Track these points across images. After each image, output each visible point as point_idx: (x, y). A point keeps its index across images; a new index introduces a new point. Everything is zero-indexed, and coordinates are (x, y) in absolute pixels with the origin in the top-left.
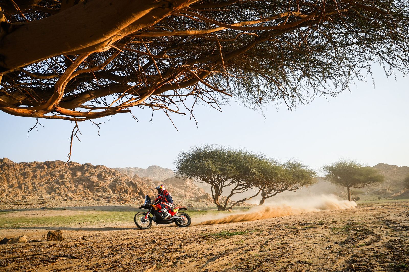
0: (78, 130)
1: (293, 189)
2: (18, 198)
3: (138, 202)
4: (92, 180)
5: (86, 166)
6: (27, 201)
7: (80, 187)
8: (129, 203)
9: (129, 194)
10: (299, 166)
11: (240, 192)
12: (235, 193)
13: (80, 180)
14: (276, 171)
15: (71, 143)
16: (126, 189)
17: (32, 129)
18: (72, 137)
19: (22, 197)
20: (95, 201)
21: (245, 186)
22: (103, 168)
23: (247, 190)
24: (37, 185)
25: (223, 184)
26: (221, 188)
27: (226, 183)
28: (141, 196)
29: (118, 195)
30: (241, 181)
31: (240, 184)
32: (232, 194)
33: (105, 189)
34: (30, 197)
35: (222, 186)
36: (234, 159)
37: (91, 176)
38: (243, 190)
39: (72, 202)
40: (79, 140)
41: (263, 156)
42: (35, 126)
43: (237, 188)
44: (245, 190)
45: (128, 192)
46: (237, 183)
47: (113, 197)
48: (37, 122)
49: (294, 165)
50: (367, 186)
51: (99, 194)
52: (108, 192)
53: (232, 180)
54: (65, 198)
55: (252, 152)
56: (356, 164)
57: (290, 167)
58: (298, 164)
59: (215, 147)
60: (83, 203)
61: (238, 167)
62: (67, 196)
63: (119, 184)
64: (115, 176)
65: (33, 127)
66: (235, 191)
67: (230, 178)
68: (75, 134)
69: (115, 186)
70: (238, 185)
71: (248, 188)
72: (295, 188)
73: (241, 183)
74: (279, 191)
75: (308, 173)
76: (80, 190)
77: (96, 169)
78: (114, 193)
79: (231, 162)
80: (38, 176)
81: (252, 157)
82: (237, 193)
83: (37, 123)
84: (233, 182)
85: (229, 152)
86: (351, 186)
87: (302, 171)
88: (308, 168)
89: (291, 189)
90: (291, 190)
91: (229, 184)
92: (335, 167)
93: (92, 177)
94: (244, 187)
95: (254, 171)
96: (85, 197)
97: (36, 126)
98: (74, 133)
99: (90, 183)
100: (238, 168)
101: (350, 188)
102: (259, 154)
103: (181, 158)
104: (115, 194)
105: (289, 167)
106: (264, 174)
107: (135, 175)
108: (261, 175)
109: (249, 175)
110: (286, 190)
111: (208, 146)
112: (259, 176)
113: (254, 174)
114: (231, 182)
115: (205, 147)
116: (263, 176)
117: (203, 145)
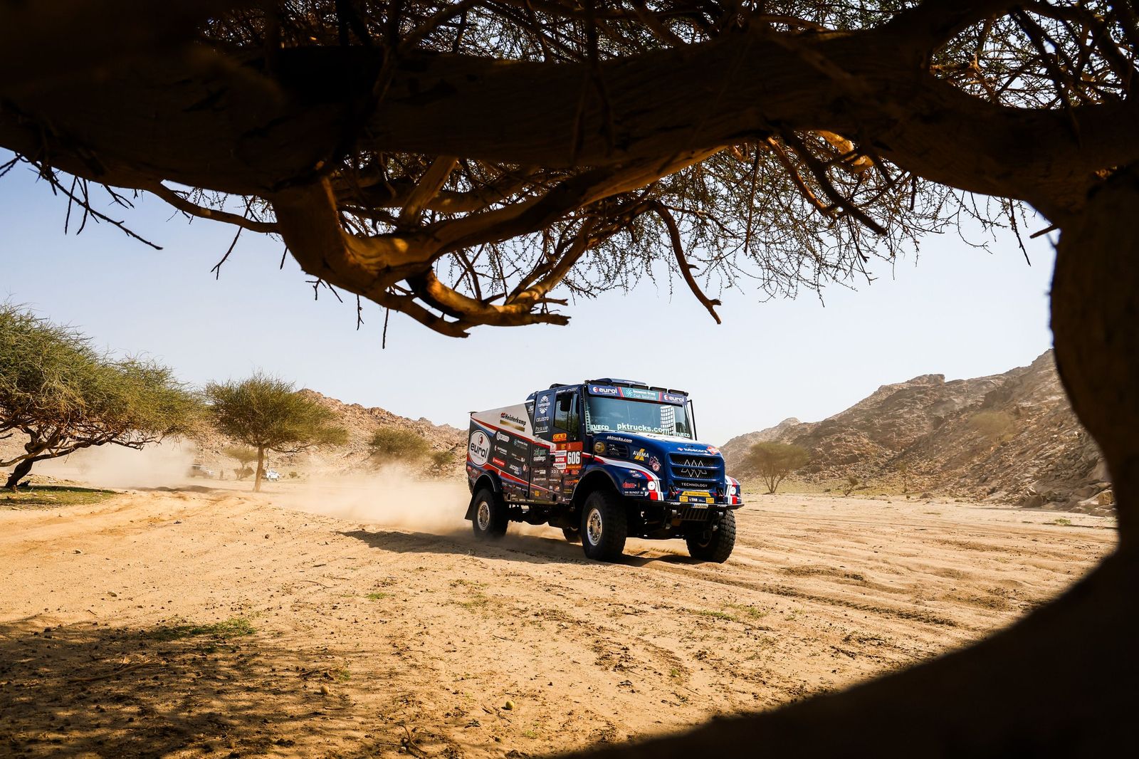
1: (132, 443)
10: (161, 381)
23: (10, 436)
55: (44, 321)
58: (158, 373)
71: (14, 430)
72: (141, 441)
81: (46, 337)
86: (267, 445)
88: (186, 389)
89: (127, 441)
90: (127, 445)
95: (55, 384)
101: (265, 450)
102: (68, 331)
106: (86, 397)
108: (78, 400)
109: (36, 392)
110: (110, 440)
112: (71, 399)
113: (51, 392)
116: (81, 402)
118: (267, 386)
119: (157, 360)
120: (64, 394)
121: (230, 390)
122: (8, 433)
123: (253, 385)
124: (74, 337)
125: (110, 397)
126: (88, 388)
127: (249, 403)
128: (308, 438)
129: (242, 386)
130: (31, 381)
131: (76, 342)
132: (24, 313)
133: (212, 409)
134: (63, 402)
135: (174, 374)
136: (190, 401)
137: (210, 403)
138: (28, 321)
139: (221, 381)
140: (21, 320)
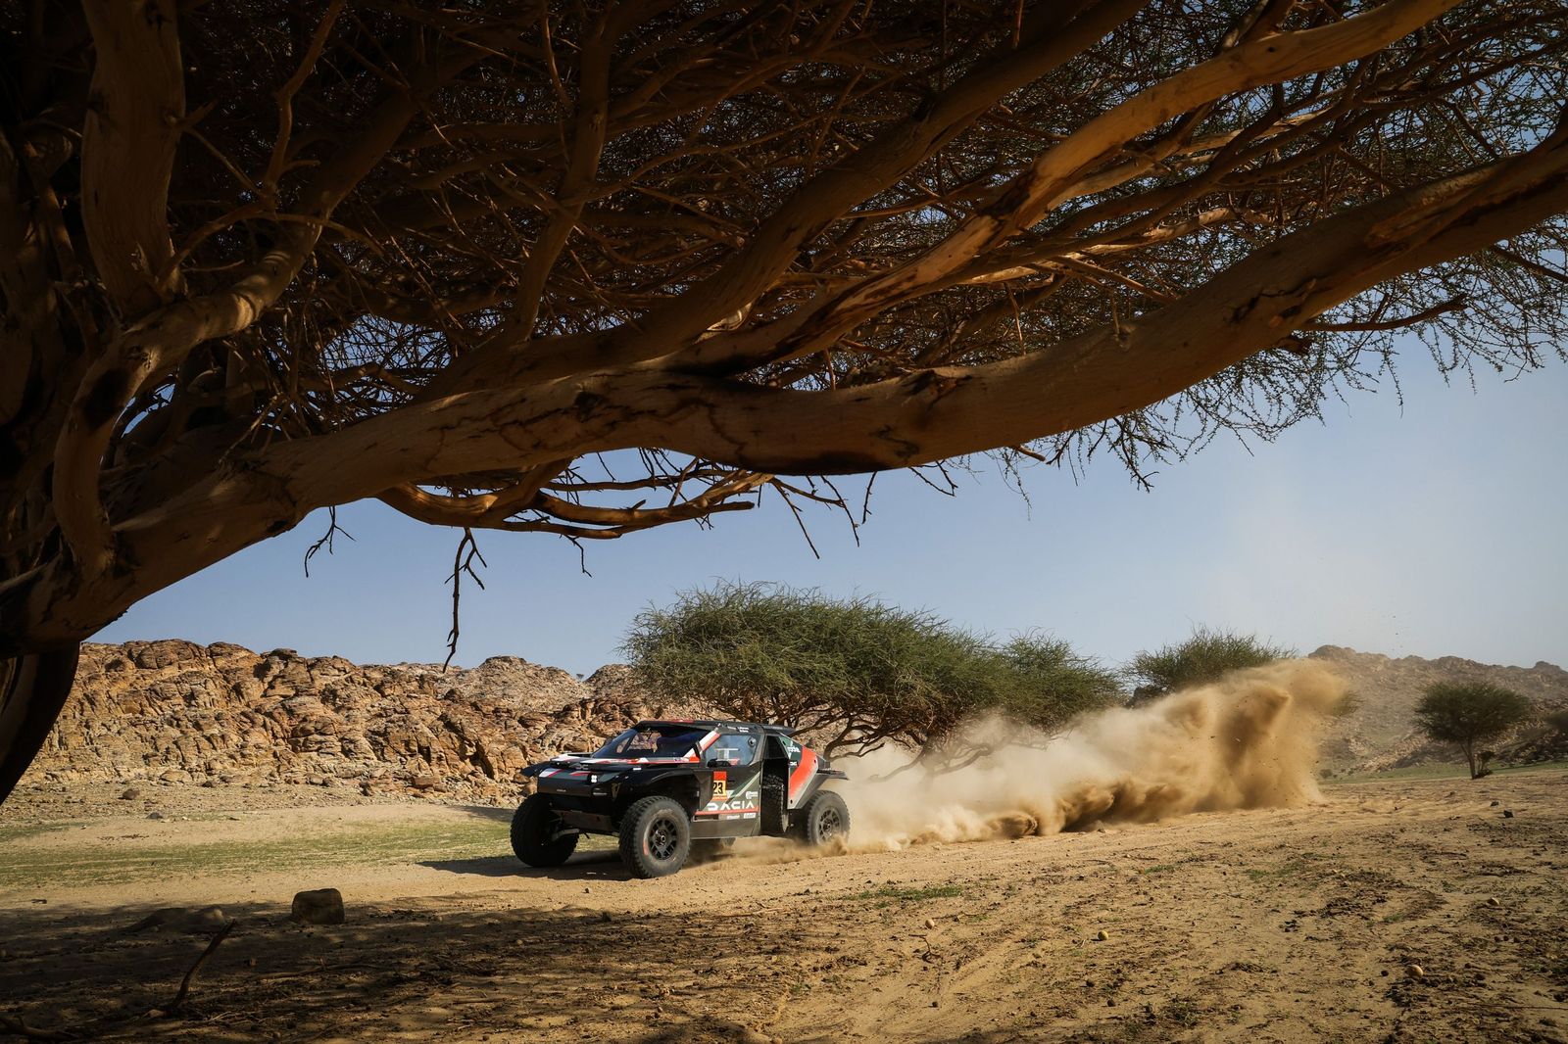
0: (475, 549)
2: (28, 779)
3: (469, 792)
4: (302, 711)
5: (277, 659)
6: (64, 790)
7: (258, 737)
8: (436, 793)
9: (434, 761)
10: (1057, 660)
11: (857, 754)
13: (257, 711)
14: (987, 679)
15: (456, 595)
16: (424, 742)
17: (317, 547)
18: (456, 575)
19: (43, 775)
20: (311, 787)
21: (871, 733)
22: (340, 666)
23: (882, 746)
24: (97, 731)
27: (807, 720)
28: (479, 768)
29: (397, 767)
30: (859, 713)
31: (855, 724)
33: (352, 746)
34: (74, 775)
36: (835, 634)
37: (296, 695)
38: (867, 744)
39: (231, 792)
40: (480, 583)
41: (936, 622)
42: (325, 539)
43: (846, 738)
44: (872, 747)
45: (434, 755)
46: (845, 721)
47: (378, 774)
48: (333, 526)
49: (1039, 655)
51: (328, 762)
52: (360, 756)
53: (829, 710)
54: (203, 778)
55: (896, 611)
56: (1254, 649)
57: (1025, 661)
58: (1052, 652)
59: (767, 593)
60: (272, 795)
61: (851, 665)
62: (209, 770)
63: (400, 726)
64: (384, 696)
65: (321, 542)
66: (836, 751)
67: (819, 704)
68: (467, 566)
69: (385, 734)
70: (850, 728)
71: (884, 738)
73: (862, 720)
75: (1087, 682)
76: (258, 747)
77: (315, 672)
78: (382, 758)
79: (828, 646)
80: (98, 698)
81: (902, 627)
83: (332, 529)
84: (832, 719)
85: (813, 610)
87: (1070, 677)
88: (1089, 665)
91: (817, 723)
92: (1180, 662)
93: (299, 700)
94: (869, 737)
95: (910, 680)
96: (276, 774)
97: (329, 538)
98: (463, 562)
99: (295, 722)
100: (854, 667)
102: (922, 617)
103: (645, 632)
104: (385, 760)
105: (1019, 662)
106: (944, 691)
107: (452, 692)
108: (934, 694)
109: (890, 691)
111: (743, 588)
112: (928, 695)
113: (908, 688)
114: (822, 719)
115: (731, 591)
116: (940, 696)
117: (723, 584)
118: (1216, 647)
119: (1048, 634)
120: (920, 689)
121: (1168, 661)
123: (1196, 648)
124: (928, 624)
125: (973, 686)
126: (945, 679)
129: (1182, 651)
130: (883, 680)
131: (932, 628)
132: (872, 605)
134: (922, 699)
135: (1072, 648)
136: (1098, 681)
137: (1144, 682)
138: (878, 614)
139: (1155, 650)
140: (870, 614)
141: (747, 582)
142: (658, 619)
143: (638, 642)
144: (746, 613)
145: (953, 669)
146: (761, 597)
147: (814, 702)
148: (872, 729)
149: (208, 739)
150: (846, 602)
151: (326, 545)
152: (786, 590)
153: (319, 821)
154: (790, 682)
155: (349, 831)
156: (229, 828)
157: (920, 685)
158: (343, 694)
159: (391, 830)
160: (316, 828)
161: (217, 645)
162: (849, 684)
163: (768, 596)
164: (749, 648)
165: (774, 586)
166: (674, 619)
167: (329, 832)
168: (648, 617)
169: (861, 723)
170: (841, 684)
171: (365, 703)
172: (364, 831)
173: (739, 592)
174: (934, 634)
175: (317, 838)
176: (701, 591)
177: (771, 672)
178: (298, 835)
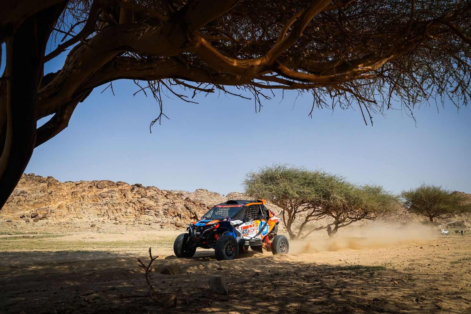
1: (372, 218)
4: (143, 202)
5: (136, 187)
6: (74, 223)
7: (130, 210)
8: (183, 228)
9: (182, 219)
10: (379, 192)
11: (317, 220)
12: (310, 220)
13: (130, 202)
16: (179, 213)
17: (155, 122)
19: (68, 219)
20: (145, 225)
21: (321, 213)
22: (155, 189)
24: (84, 207)
25: (296, 209)
26: (294, 214)
27: (300, 208)
29: (171, 220)
30: (317, 206)
31: (316, 210)
32: (307, 220)
33: (158, 213)
34: (78, 219)
35: (295, 212)
36: (311, 181)
37: (142, 197)
38: (320, 216)
39: (122, 226)
43: (313, 214)
45: (182, 217)
46: (313, 209)
47: (165, 222)
49: (373, 190)
50: (453, 216)
51: (151, 218)
52: (160, 216)
53: (308, 205)
54: (114, 221)
55: (329, 174)
56: (441, 190)
57: (368, 191)
58: (377, 189)
60: (134, 227)
61: (316, 190)
62: (116, 219)
63: (172, 208)
64: (167, 198)
65: (156, 120)
66: (309, 218)
67: (305, 203)
69: (167, 210)
70: (314, 211)
72: (374, 216)
73: (318, 208)
74: (355, 220)
75: (389, 199)
76: (130, 213)
77: (147, 191)
78: (166, 217)
79: (309, 184)
80: (85, 197)
81: (331, 179)
82: (313, 220)
83: (161, 114)
84: (309, 208)
85: (303, 173)
86: (433, 216)
87: (384, 197)
88: (389, 194)
89: (369, 217)
90: (370, 219)
91: (304, 209)
92: (415, 194)
93: (142, 199)
94: (320, 214)
95: (335, 196)
96: (135, 221)
97: (159, 118)
99: (141, 205)
101: (433, 218)
102: (338, 176)
103: (249, 179)
107: (187, 198)
108: (343, 200)
109: (329, 199)
110: (363, 218)
111: (281, 166)
112: (341, 201)
113: (334, 199)
114: (305, 208)
115: (277, 167)
116: (345, 201)
117: (275, 164)
118: (428, 189)
119: (376, 184)
120: (339, 199)
121: (412, 193)
122: (324, 216)
123: (422, 190)
124: (340, 178)
125: (356, 198)
126: (348, 197)
127: (421, 197)
128: (453, 211)
129: (417, 190)
130: (327, 196)
131: (341, 179)
132: (322, 172)
133: (406, 203)
134: (339, 203)
135: (384, 188)
136: (392, 199)
137: (405, 200)
138: (324, 175)
139: (407, 190)
140: (321, 175)
141: (282, 164)
142: (254, 175)
143: (248, 183)
144: (282, 174)
145: (349, 193)
146: (287, 169)
147: (303, 202)
148: (321, 212)
149: (116, 210)
150: (313, 171)
151: (158, 121)
152: (294, 167)
153: (149, 236)
154: (297, 196)
155: (158, 238)
156: (121, 237)
157: (339, 197)
158: (155, 197)
159: (170, 239)
160: (147, 237)
161: (119, 182)
162: (316, 196)
163: (289, 168)
164: (283, 184)
165: (290, 165)
166: (258, 175)
167: (151, 239)
168: (250, 174)
169: (318, 210)
170: (313, 196)
171: (162, 200)
172: (162, 239)
173: (279, 167)
174: (342, 181)
175: (147, 240)
176: (267, 166)
177: (291, 192)
178: (142, 239)
